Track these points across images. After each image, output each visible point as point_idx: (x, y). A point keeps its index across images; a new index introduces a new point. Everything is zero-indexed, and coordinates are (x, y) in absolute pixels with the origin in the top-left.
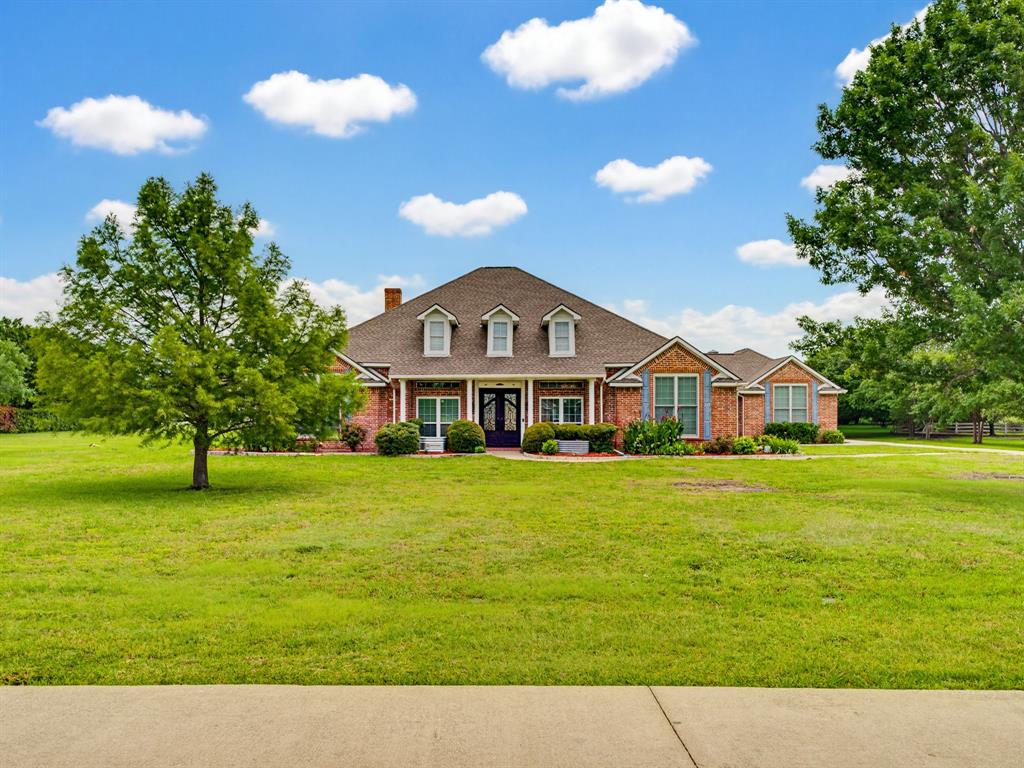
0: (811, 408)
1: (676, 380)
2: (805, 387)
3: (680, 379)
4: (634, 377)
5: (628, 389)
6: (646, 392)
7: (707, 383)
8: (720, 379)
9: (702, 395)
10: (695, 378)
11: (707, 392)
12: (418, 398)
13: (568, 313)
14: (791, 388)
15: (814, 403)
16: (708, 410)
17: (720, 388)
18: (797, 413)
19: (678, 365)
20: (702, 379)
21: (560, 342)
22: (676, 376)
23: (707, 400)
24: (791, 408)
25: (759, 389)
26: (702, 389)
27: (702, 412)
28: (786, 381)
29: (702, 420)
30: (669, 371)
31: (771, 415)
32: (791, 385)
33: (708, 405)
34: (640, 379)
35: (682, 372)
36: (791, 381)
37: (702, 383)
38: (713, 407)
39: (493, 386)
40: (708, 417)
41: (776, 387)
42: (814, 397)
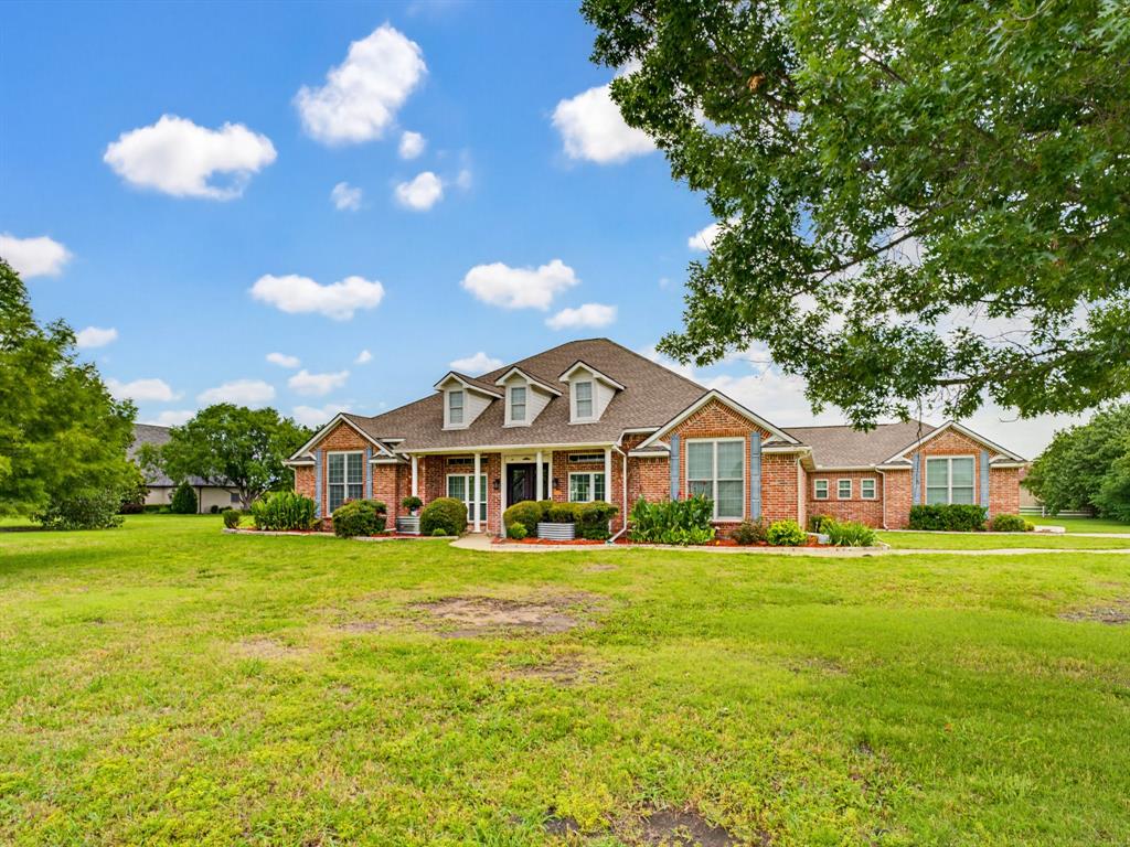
0: (979, 487)
1: (715, 445)
2: (971, 460)
3: (719, 444)
4: (661, 444)
5: (653, 459)
6: (675, 463)
7: (755, 447)
8: (772, 443)
9: (750, 465)
10: (741, 443)
11: (755, 461)
12: (448, 475)
13: (588, 371)
14: (950, 461)
15: (984, 480)
16: (756, 484)
17: (773, 455)
18: (959, 493)
19: (717, 427)
20: (749, 443)
21: (584, 407)
22: (715, 440)
23: (755, 471)
24: (950, 486)
25: (904, 463)
26: (749, 457)
27: (749, 487)
28: (944, 453)
29: (749, 498)
30: (705, 436)
31: (922, 495)
32: (950, 457)
33: (756, 480)
34: (669, 447)
35: (721, 435)
36: (951, 452)
37: (749, 450)
38: (763, 481)
39: (520, 461)
40: (756, 495)
41: (929, 461)
42: (984, 473)
